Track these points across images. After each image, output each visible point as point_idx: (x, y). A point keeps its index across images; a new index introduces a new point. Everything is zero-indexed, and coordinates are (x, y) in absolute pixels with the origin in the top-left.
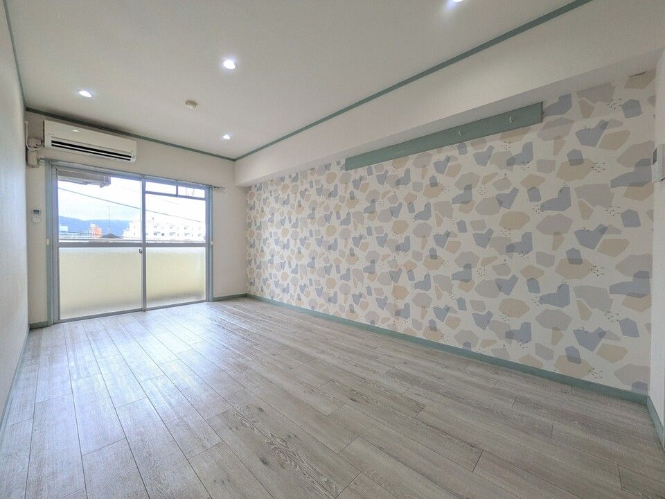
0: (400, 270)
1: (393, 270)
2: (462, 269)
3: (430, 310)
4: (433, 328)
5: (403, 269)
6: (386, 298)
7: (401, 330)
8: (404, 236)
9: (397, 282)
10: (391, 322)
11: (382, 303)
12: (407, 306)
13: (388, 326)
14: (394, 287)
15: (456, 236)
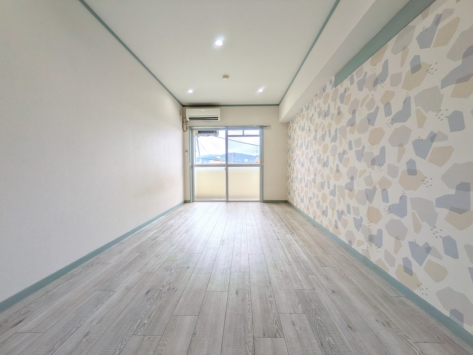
0: (375, 189)
1: (368, 187)
2: (452, 192)
3: (405, 244)
4: (408, 270)
5: (378, 187)
6: (361, 219)
7: (373, 259)
8: (380, 146)
9: (371, 202)
10: (364, 247)
11: (358, 224)
12: (380, 231)
13: (362, 250)
14: (369, 208)
15: (445, 138)
